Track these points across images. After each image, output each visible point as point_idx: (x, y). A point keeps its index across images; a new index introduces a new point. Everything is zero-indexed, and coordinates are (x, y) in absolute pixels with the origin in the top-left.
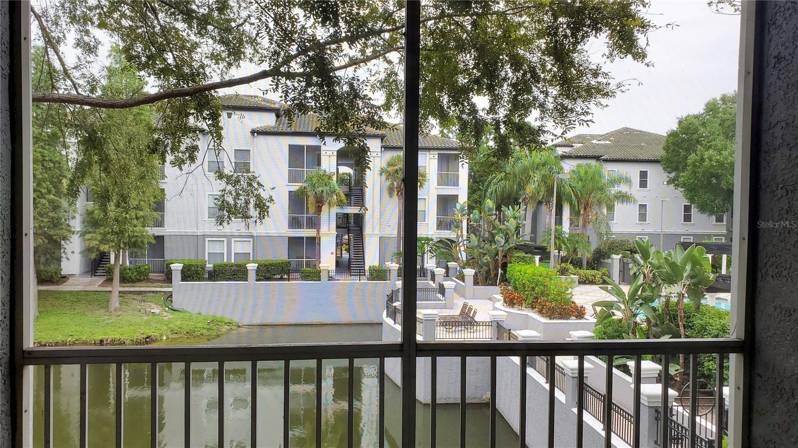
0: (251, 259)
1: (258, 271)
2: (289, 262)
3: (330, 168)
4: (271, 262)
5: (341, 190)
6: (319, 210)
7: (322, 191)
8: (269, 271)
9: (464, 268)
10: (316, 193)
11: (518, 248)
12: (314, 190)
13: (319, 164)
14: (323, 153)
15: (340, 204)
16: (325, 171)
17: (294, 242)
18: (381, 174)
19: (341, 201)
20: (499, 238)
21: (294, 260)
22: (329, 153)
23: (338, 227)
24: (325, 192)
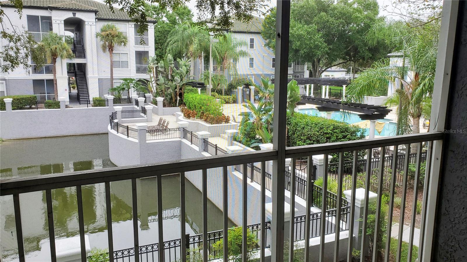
0: (6, 95)
1: (13, 103)
2: (35, 97)
3: (59, 32)
4: (21, 97)
5: (70, 48)
6: (54, 61)
7: (56, 48)
8: (21, 103)
9: (156, 97)
10: (51, 49)
11: (188, 84)
12: (50, 47)
13: (51, 29)
14: (53, 22)
15: (69, 57)
16: (56, 34)
17: (37, 83)
18: (97, 37)
19: (70, 55)
20: (177, 78)
21: (38, 95)
22: (58, 22)
23: (68, 73)
24: (58, 48)
